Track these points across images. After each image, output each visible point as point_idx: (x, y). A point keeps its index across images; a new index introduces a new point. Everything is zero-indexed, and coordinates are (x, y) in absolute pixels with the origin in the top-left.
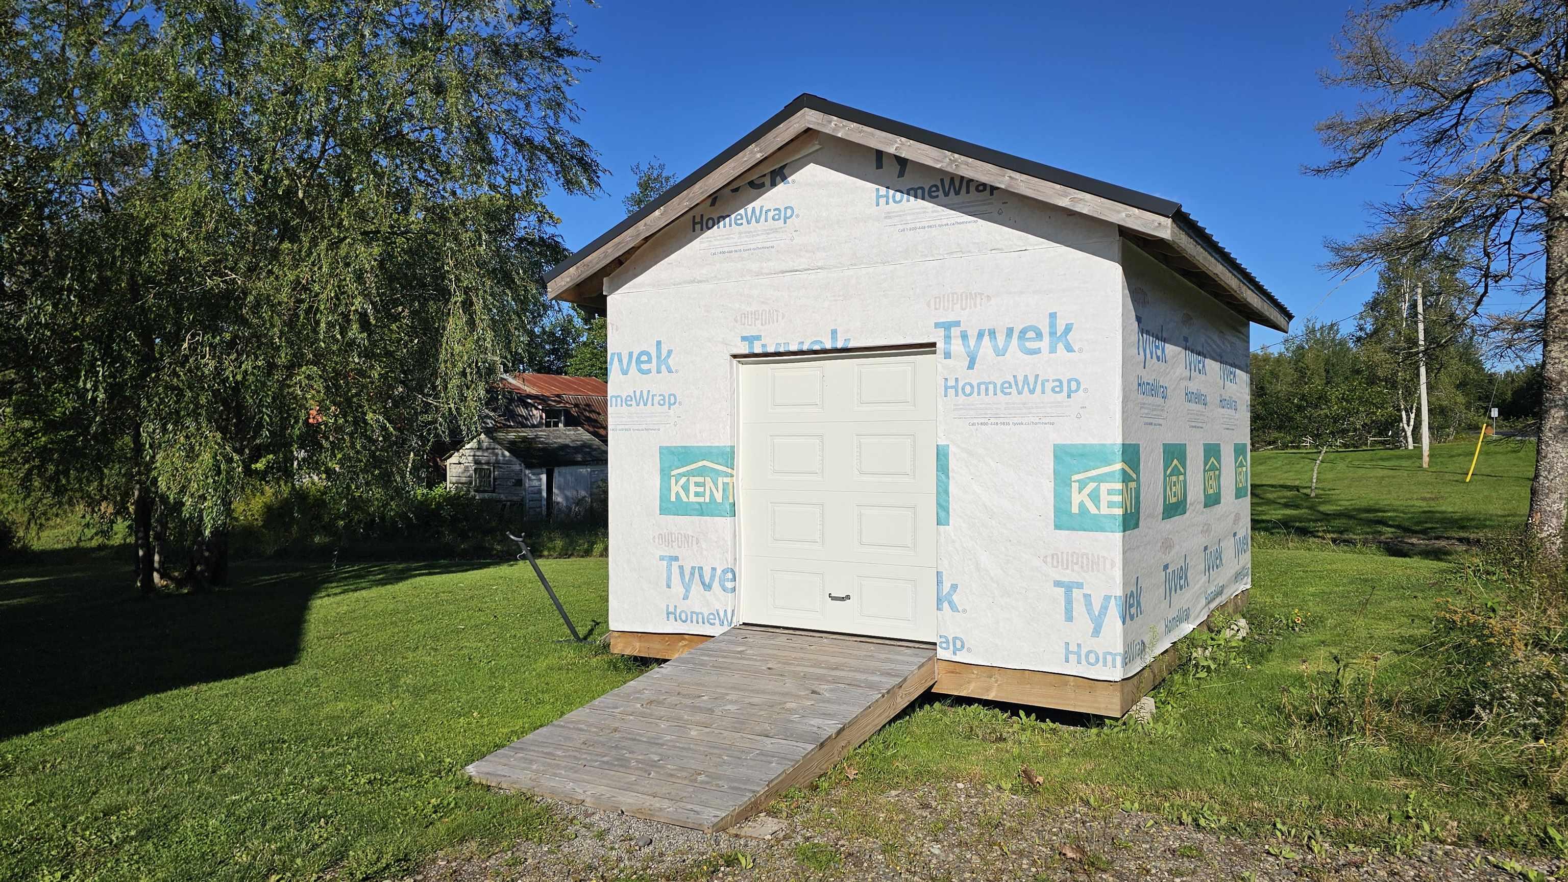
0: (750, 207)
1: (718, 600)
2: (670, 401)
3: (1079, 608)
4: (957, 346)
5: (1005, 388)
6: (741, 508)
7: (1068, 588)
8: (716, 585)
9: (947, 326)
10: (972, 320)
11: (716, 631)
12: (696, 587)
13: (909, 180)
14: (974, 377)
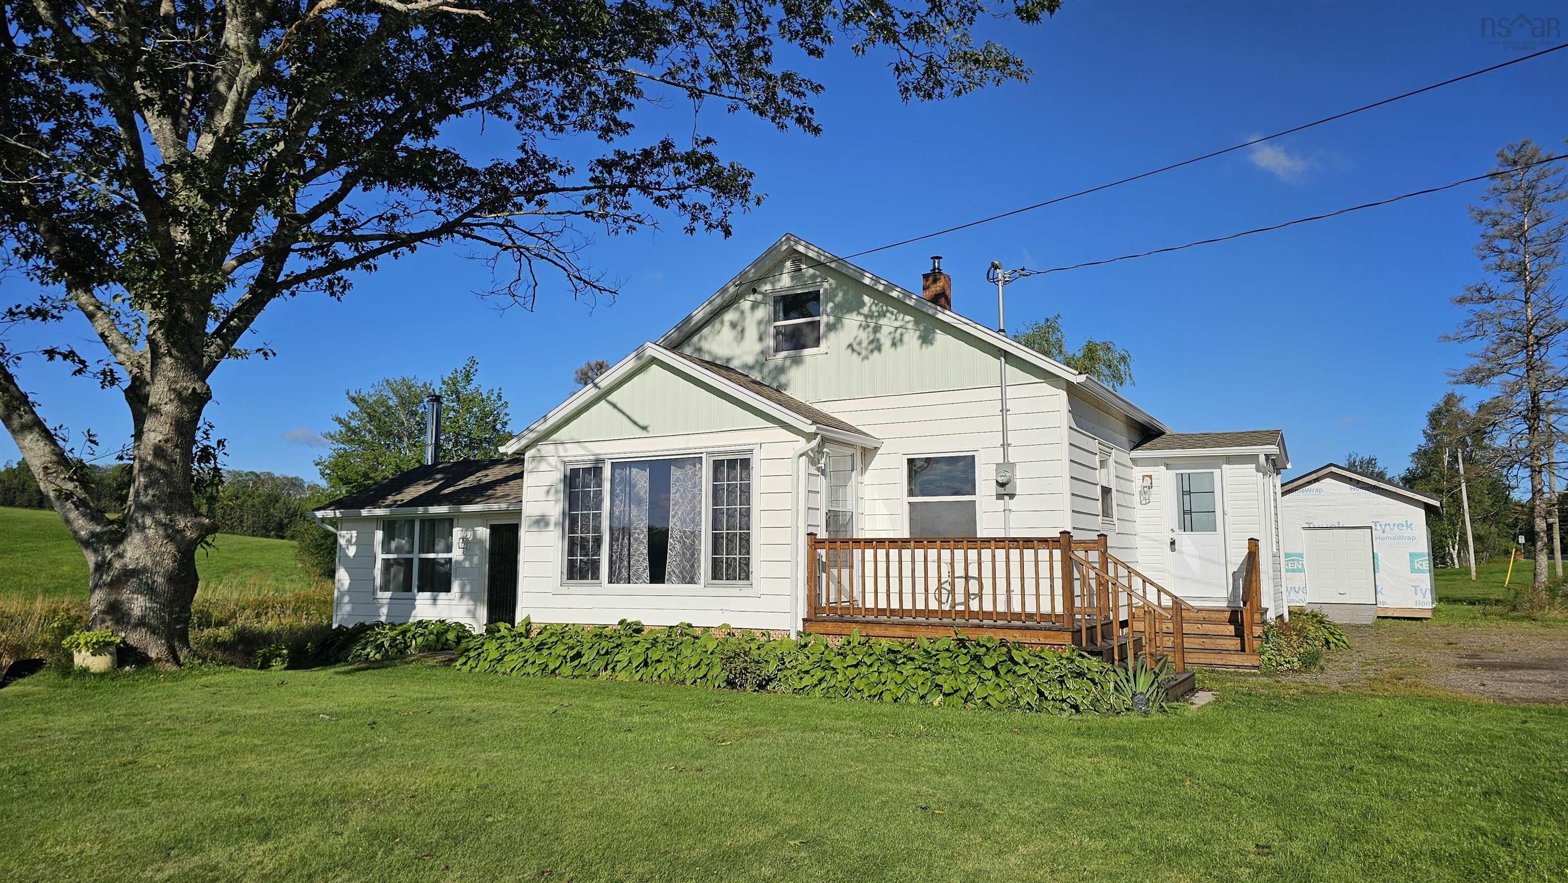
0: (1307, 488)
1: (1301, 596)
3: (1419, 592)
4: (1378, 527)
5: (1394, 538)
7: (1415, 587)
8: (1300, 591)
9: (1375, 522)
10: (1383, 521)
12: (1293, 593)
13: (1360, 485)
14: (1385, 535)
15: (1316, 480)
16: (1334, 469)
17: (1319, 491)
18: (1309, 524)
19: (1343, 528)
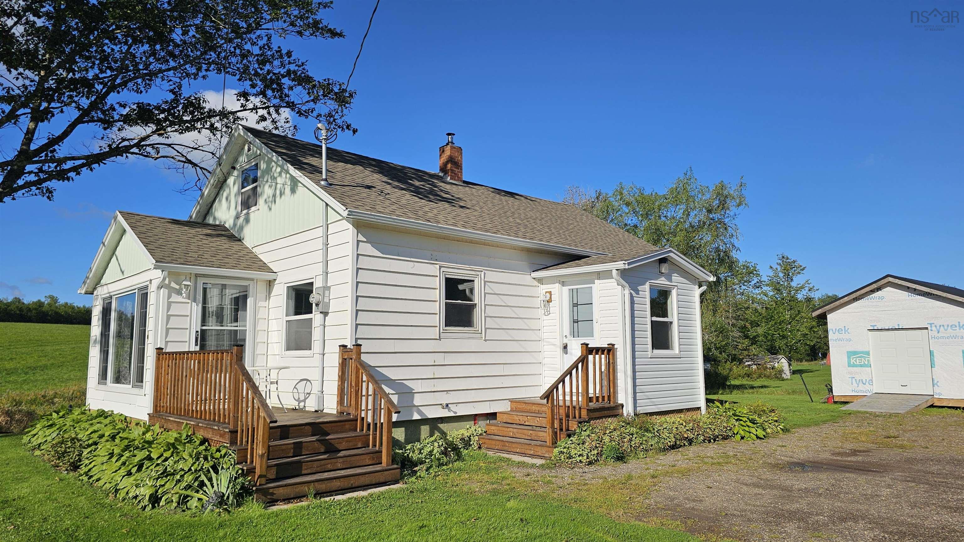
0: (871, 296)
1: (868, 387)
2: (850, 340)
4: (934, 328)
5: (948, 338)
6: (872, 365)
8: (867, 383)
9: (931, 324)
10: (937, 323)
11: (868, 394)
12: (861, 384)
13: (916, 292)
14: (939, 335)
15: (879, 289)
16: (890, 279)
17: (882, 298)
18: (873, 326)
19: (902, 329)
